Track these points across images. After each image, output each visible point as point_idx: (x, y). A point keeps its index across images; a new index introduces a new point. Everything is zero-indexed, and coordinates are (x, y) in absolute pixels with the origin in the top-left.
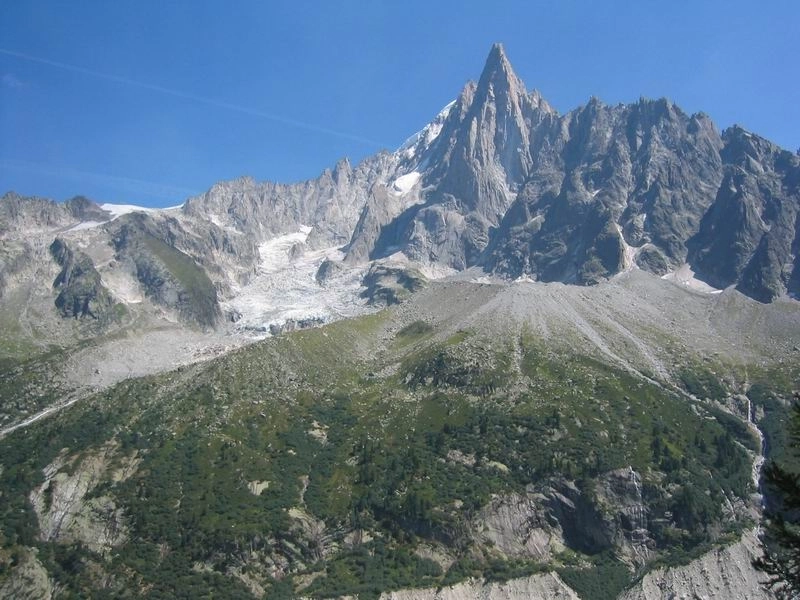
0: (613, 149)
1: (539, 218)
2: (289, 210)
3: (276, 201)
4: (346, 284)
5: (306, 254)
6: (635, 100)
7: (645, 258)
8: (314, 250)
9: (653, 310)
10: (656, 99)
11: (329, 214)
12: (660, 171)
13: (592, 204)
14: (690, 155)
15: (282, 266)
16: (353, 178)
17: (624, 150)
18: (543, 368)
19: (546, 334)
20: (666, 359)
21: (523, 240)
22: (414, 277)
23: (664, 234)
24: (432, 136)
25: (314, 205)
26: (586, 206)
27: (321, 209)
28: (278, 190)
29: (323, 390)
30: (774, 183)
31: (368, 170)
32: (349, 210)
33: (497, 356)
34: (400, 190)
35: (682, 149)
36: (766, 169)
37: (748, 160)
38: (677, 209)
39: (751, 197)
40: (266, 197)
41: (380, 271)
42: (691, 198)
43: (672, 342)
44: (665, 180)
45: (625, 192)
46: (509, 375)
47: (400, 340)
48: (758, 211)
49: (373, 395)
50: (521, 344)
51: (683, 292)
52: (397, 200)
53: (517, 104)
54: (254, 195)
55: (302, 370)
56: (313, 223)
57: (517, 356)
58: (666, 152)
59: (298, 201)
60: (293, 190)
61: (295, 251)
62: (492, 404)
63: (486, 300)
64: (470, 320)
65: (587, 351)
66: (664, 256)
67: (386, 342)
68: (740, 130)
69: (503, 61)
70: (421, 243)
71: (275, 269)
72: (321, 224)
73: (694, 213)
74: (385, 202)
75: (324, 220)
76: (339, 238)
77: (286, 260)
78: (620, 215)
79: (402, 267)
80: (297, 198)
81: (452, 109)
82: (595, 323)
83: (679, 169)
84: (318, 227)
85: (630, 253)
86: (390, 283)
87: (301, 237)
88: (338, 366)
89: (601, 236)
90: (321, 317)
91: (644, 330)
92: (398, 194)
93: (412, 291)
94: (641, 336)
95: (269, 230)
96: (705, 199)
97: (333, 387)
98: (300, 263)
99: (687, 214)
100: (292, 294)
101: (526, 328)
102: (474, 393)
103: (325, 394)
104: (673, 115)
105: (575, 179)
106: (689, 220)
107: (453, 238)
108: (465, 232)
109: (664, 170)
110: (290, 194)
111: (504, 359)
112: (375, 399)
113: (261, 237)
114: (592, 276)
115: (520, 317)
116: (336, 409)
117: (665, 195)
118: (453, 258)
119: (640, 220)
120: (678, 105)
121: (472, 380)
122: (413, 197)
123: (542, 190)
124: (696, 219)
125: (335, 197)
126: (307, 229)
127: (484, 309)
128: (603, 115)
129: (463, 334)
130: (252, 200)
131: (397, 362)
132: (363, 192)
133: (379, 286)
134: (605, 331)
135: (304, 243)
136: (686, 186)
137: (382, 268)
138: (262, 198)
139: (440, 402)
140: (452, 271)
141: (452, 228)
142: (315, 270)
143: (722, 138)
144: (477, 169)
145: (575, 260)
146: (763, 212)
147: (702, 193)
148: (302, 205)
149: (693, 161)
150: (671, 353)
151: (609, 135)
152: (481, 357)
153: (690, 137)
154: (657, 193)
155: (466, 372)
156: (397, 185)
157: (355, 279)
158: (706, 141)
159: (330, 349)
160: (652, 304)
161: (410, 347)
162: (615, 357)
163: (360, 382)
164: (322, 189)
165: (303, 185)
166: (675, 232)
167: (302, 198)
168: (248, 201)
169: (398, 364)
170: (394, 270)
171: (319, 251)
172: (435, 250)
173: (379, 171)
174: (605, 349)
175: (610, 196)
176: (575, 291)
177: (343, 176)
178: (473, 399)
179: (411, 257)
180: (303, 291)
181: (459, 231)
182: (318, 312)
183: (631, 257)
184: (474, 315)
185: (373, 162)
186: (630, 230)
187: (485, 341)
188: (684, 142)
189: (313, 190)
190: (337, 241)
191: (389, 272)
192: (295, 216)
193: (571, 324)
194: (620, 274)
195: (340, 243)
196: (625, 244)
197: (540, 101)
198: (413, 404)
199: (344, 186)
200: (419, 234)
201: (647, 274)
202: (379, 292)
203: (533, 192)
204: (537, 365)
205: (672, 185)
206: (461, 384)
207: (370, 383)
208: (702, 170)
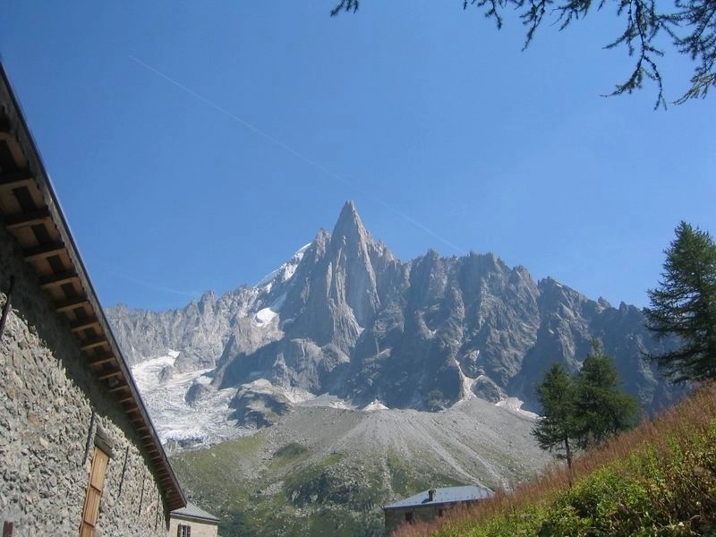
0: (449, 294)
1: (387, 352)
2: (159, 336)
3: (146, 327)
4: (215, 405)
5: (174, 376)
6: (466, 254)
7: (480, 388)
8: (181, 373)
9: (492, 434)
10: (484, 254)
11: (195, 340)
12: (490, 314)
13: (433, 340)
14: (513, 301)
15: (153, 387)
16: (217, 309)
17: (458, 294)
18: (411, 486)
19: (409, 456)
20: (510, 477)
21: (374, 370)
22: (282, 401)
23: (495, 367)
24: (288, 275)
25: (181, 332)
26: (428, 342)
27: (188, 336)
28: (149, 317)
29: (219, 507)
30: (583, 327)
31: (230, 302)
32: (212, 337)
33: (370, 475)
34: (261, 322)
35: (507, 296)
36: (576, 315)
37: (562, 307)
38: (505, 347)
39: (566, 338)
40: (138, 324)
41: (249, 395)
42: (516, 338)
43: (512, 462)
44: (493, 321)
45: (460, 330)
46: (383, 493)
47: (278, 460)
48: (572, 350)
49: (266, 511)
50: (389, 465)
51: (514, 417)
52: (259, 330)
53: (366, 252)
54: (128, 321)
55: (198, 488)
56: (180, 348)
57: (387, 475)
58: (493, 299)
59: (166, 327)
60: (162, 318)
61: (164, 373)
62: (372, 519)
63: (352, 425)
64: (342, 443)
65: (445, 471)
66: (496, 386)
67: (266, 461)
68: (553, 282)
69: (355, 216)
70: (283, 370)
71: (147, 390)
72: (187, 349)
73: (519, 350)
74: (248, 332)
75: (190, 345)
76: (204, 362)
77: (156, 383)
78: (457, 350)
79: (268, 392)
80: (166, 325)
81: (307, 252)
82: (447, 445)
83: (505, 313)
84: (184, 352)
85: (468, 383)
86: (258, 407)
87: (169, 361)
88: (229, 485)
89: (443, 368)
90: (199, 437)
91: (489, 452)
92: (259, 325)
93: (281, 415)
94: (486, 457)
95: (141, 354)
96: (528, 338)
97: (227, 504)
98: (170, 384)
99: (513, 351)
100: (166, 414)
101: (391, 450)
102: (356, 509)
103: (222, 511)
104: (498, 267)
105: (418, 318)
106: (515, 356)
107: (311, 366)
108: (322, 361)
109: (493, 313)
110: (160, 321)
111: (377, 478)
112: (268, 514)
113: (133, 360)
114: (438, 403)
115: (385, 441)
116: (234, 524)
117: (495, 334)
118: (311, 384)
119: (475, 355)
120: (502, 259)
121: (354, 497)
122: (273, 329)
123: (388, 327)
124: (521, 355)
125: (201, 326)
126: (175, 354)
127: (352, 433)
128: (440, 265)
129: (337, 456)
130: (126, 326)
131: (280, 480)
132: (226, 322)
133: (249, 409)
134: (457, 453)
135: (173, 366)
136: (511, 328)
137: (251, 393)
138: (135, 325)
139: (328, 518)
140: (310, 396)
141: (311, 357)
142: (185, 391)
143: (539, 287)
144: (332, 306)
145: (420, 388)
146: (576, 351)
147: (524, 333)
148: (170, 331)
149: (516, 307)
150: (513, 471)
151: (445, 282)
152: (357, 477)
153: (513, 287)
154: (488, 333)
155: (348, 491)
156: (258, 317)
157: (223, 402)
158: (525, 289)
159: (219, 468)
160: (491, 428)
161: (289, 466)
162: (468, 475)
163: (251, 499)
164: (188, 317)
165: (172, 313)
166: (505, 367)
167: (171, 325)
168: (123, 327)
169: (282, 482)
170: (262, 395)
171: (185, 374)
172: (296, 377)
173: (240, 304)
174: (459, 468)
175: (450, 334)
176: (427, 416)
177: (208, 307)
178: (355, 514)
179: (274, 382)
180: (176, 411)
181: (317, 360)
182: (195, 432)
183: (469, 386)
184: (344, 438)
185: (235, 295)
186: (467, 363)
187: (358, 462)
188: (508, 290)
189: (180, 319)
190: (202, 365)
191: (257, 397)
192: (164, 342)
193: (428, 447)
194: (461, 401)
195: (205, 367)
196: (464, 376)
197: (385, 250)
198: (304, 519)
199: (208, 316)
200: (281, 362)
201: (483, 402)
202: (250, 415)
203: (381, 328)
204: (405, 483)
205: (500, 326)
206: (344, 501)
207: (259, 500)
208: (523, 314)
